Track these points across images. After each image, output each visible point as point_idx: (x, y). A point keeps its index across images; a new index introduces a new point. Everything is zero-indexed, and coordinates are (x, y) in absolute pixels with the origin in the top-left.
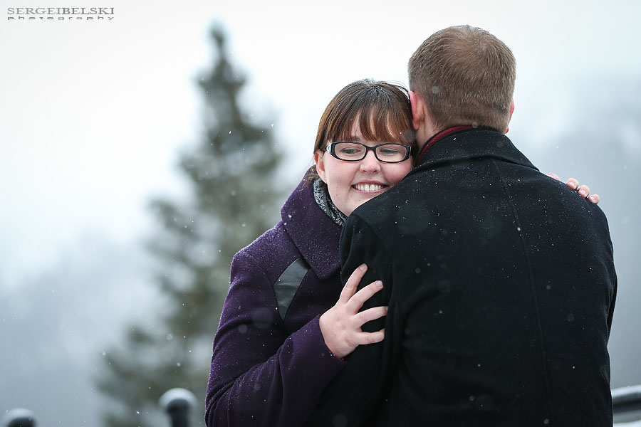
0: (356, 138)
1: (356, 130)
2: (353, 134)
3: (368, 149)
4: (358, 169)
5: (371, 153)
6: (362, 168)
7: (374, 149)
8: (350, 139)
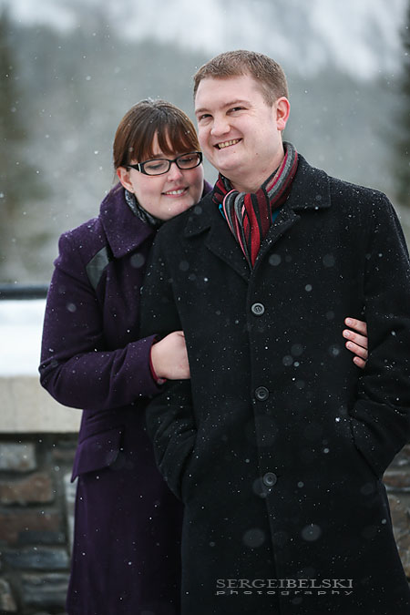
0: (158, 156)
1: (156, 149)
2: (155, 153)
3: (171, 162)
4: (167, 180)
5: (173, 165)
6: (170, 178)
7: (175, 161)
8: (154, 158)
